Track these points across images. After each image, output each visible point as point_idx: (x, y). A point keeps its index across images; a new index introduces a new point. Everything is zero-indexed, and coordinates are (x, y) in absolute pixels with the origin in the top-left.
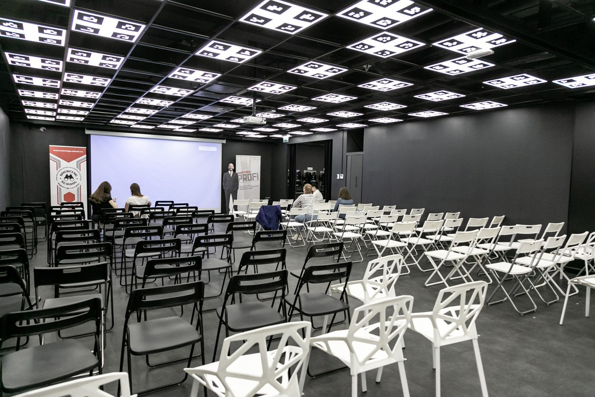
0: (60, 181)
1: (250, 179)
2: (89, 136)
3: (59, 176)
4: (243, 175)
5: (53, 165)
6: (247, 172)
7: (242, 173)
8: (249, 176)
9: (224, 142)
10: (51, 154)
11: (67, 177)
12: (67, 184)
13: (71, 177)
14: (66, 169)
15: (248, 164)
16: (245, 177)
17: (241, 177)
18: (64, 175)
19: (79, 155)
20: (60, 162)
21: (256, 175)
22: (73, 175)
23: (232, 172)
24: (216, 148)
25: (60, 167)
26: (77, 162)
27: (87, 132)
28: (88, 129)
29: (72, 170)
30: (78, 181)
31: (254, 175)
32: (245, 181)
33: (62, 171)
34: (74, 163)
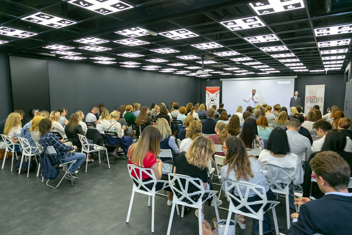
0: (209, 102)
1: (315, 101)
2: (222, 81)
3: (209, 100)
4: (311, 99)
5: (207, 95)
6: (313, 97)
7: (309, 97)
8: (315, 99)
9: (296, 77)
10: (206, 91)
11: (212, 100)
12: (212, 104)
13: (213, 100)
14: (211, 97)
15: (315, 91)
16: (311, 100)
17: (309, 100)
18: (211, 100)
19: (217, 90)
20: (209, 94)
21: (320, 99)
22: (214, 100)
23: (297, 97)
24: (290, 82)
25: (209, 96)
26: (216, 94)
27: (221, 80)
28: (221, 78)
29: (214, 97)
30: (216, 102)
31: (319, 99)
32: (312, 103)
33: (210, 98)
34: (215, 94)
